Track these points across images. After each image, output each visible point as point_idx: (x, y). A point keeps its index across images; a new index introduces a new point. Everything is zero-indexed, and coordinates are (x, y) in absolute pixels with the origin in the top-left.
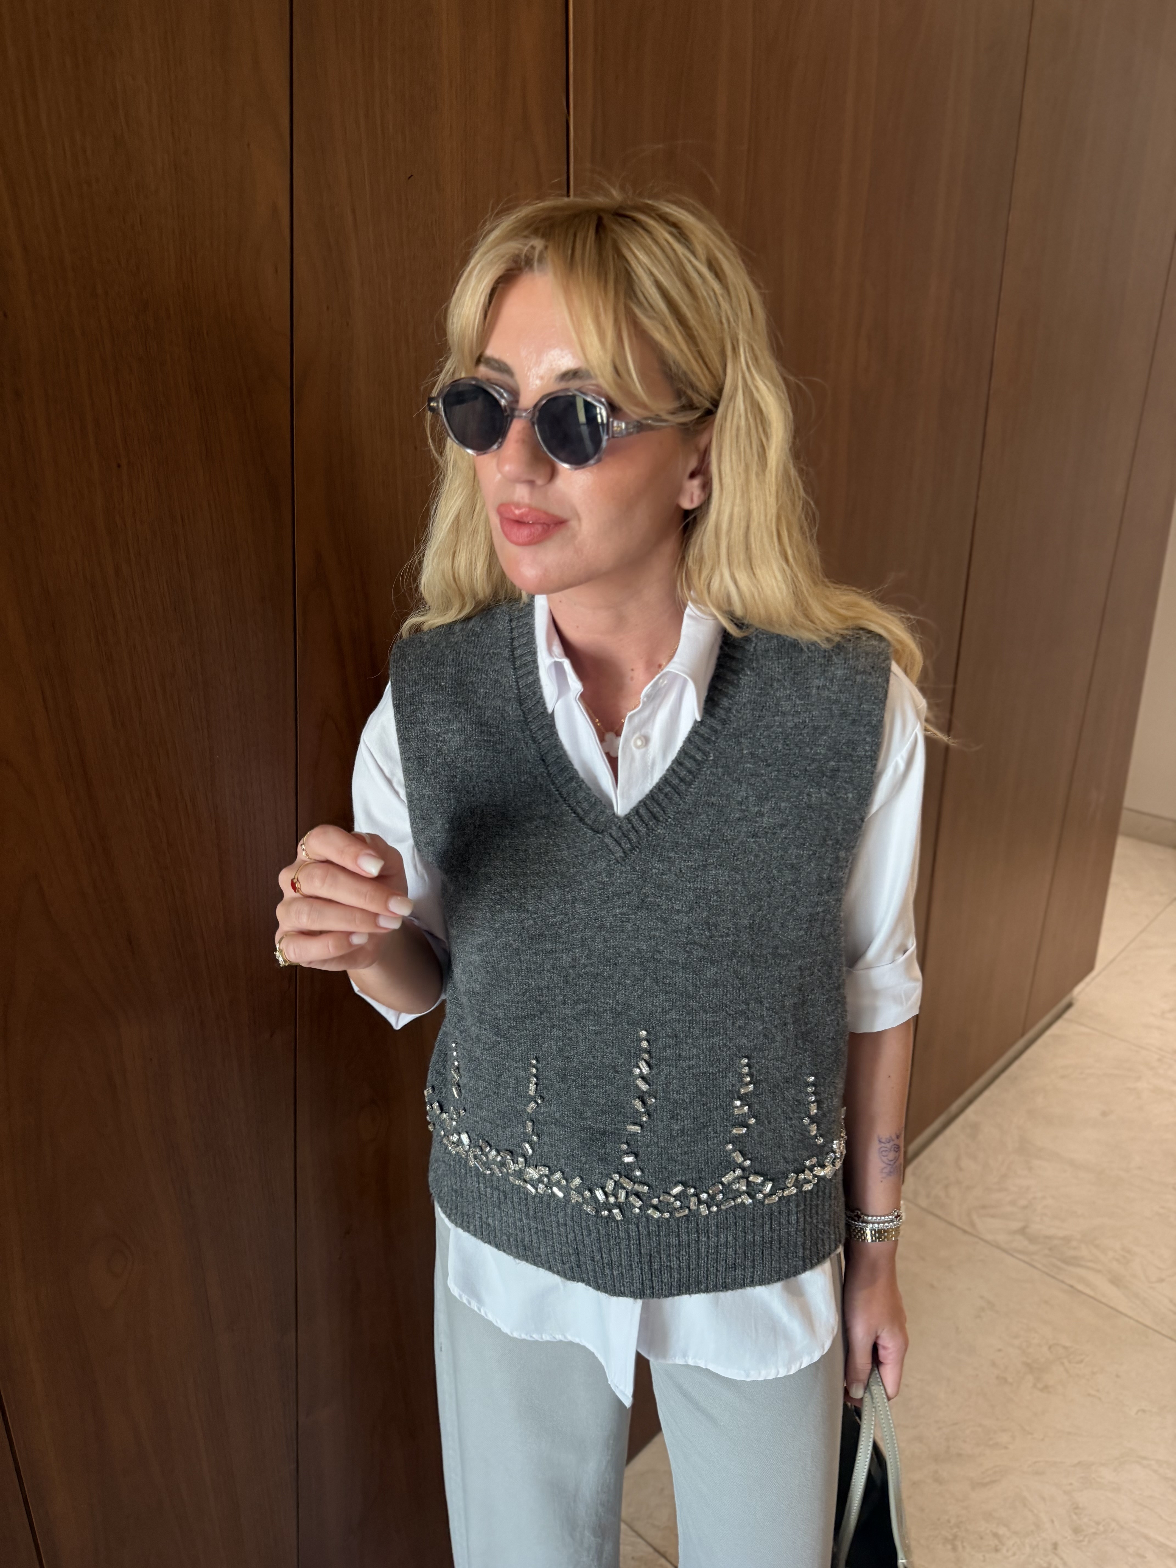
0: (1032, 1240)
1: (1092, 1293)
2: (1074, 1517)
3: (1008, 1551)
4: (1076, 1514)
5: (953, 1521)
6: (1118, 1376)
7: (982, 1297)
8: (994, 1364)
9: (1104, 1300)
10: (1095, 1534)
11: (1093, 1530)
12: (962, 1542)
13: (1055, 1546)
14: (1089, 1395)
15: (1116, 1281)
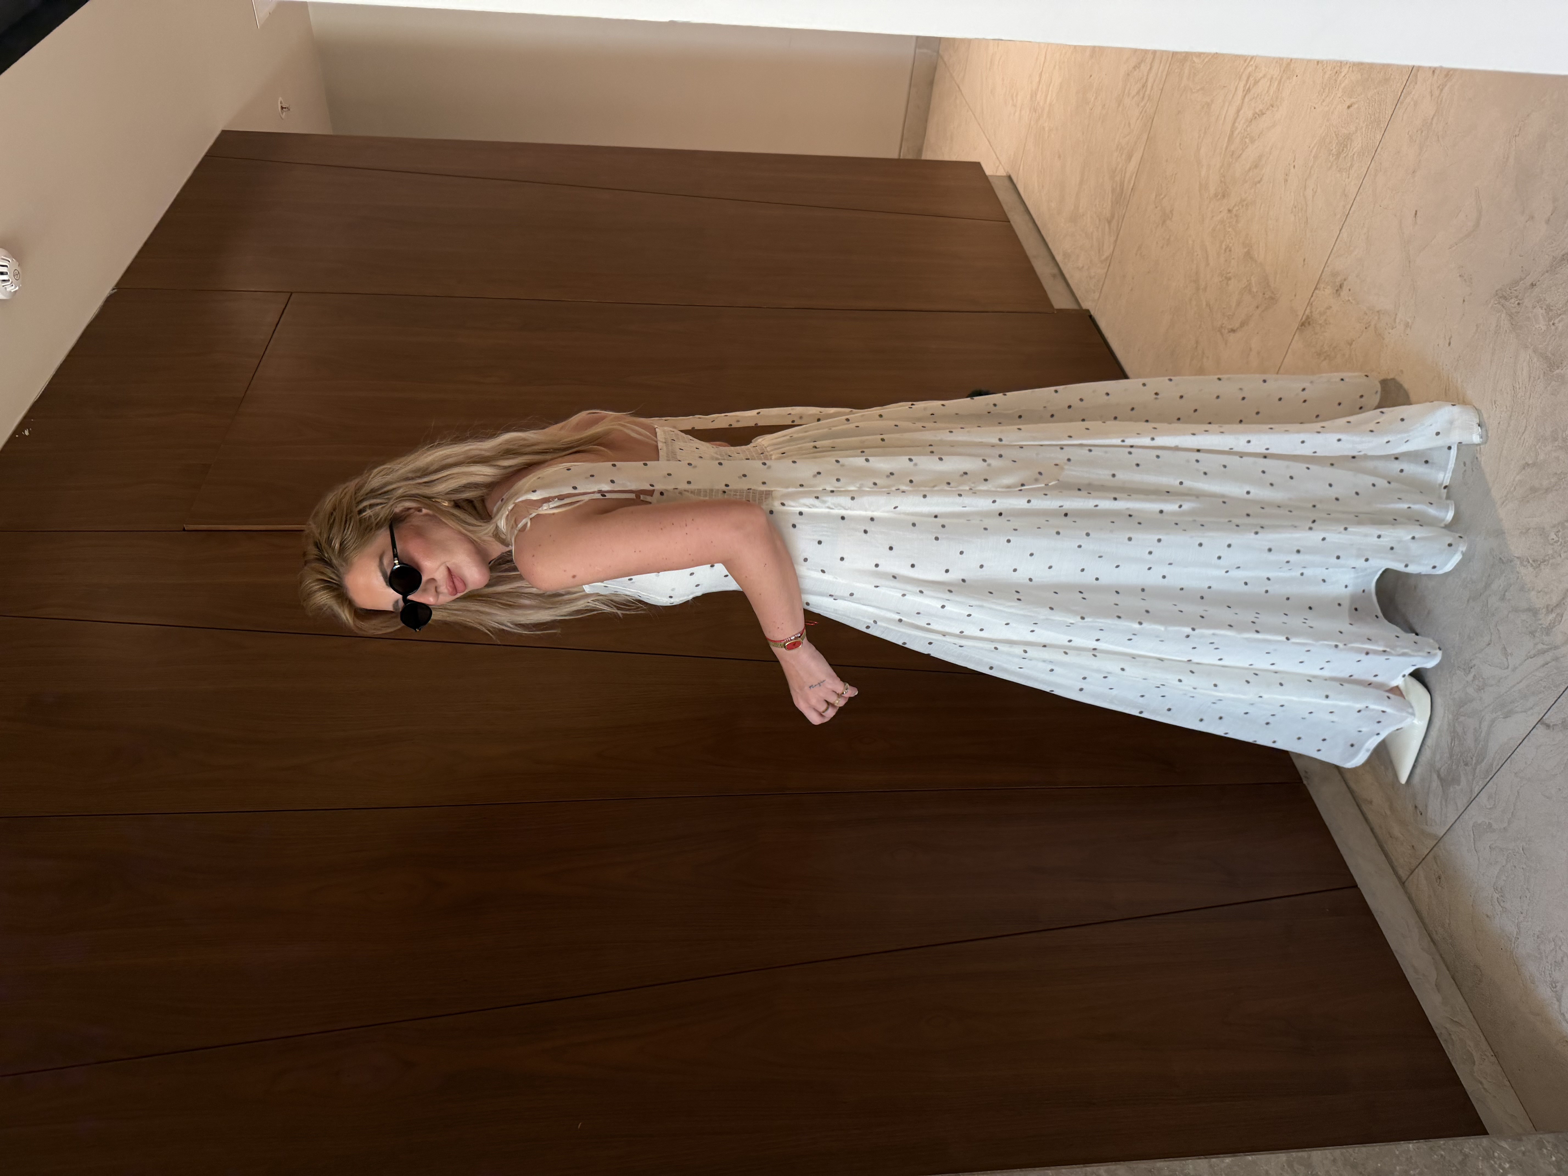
0: (1113, 216)
1: (1135, 175)
2: (1219, 197)
3: (1231, 243)
4: (1218, 196)
5: (1221, 280)
6: (1167, 161)
7: (1136, 254)
8: (1162, 247)
9: (1137, 167)
10: (1225, 185)
11: (1224, 184)
12: (1228, 273)
13: (1230, 211)
14: (1174, 182)
15: (1130, 157)
